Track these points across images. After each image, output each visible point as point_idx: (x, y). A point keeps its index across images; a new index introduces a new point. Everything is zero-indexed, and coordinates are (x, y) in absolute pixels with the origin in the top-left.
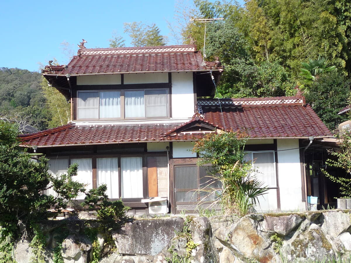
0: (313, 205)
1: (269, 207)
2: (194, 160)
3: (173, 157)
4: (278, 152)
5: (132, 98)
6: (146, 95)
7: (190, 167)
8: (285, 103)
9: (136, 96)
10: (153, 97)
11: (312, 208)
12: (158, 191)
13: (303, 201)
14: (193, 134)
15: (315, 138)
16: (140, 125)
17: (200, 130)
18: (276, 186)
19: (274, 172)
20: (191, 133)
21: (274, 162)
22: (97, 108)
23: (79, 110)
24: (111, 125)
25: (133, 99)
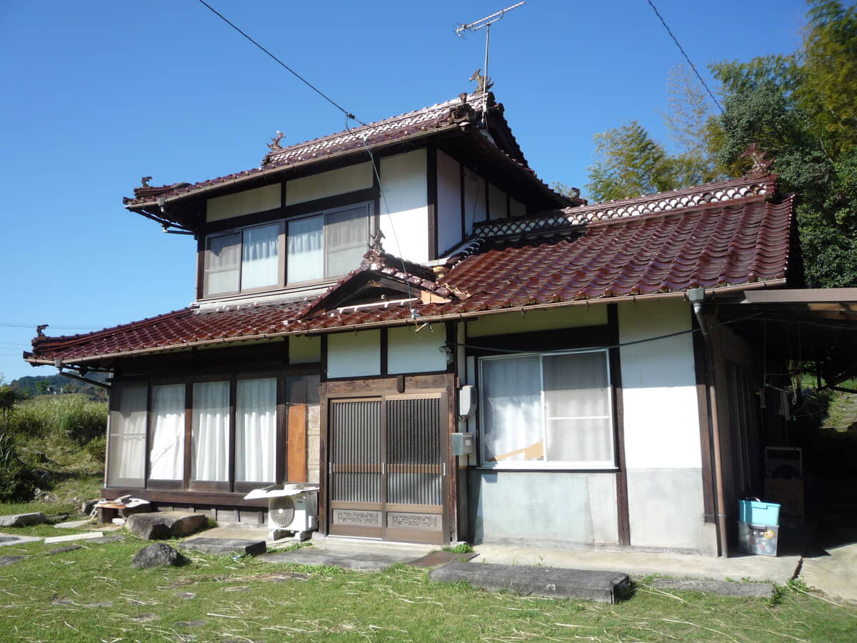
0: (762, 533)
1: (592, 532)
2: (374, 383)
3: (329, 377)
4: (623, 350)
5: (303, 236)
6: (328, 224)
7: (372, 404)
8: (714, 200)
9: (308, 230)
10: (342, 228)
11: (757, 540)
12: (309, 467)
13: (707, 520)
14: (362, 311)
15: (708, 291)
16: (305, 299)
17: (382, 297)
18: (611, 465)
19: (606, 417)
20: (356, 308)
21: (606, 386)
22: (236, 269)
23: (211, 276)
24: (252, 304)
25: (305, 237)
